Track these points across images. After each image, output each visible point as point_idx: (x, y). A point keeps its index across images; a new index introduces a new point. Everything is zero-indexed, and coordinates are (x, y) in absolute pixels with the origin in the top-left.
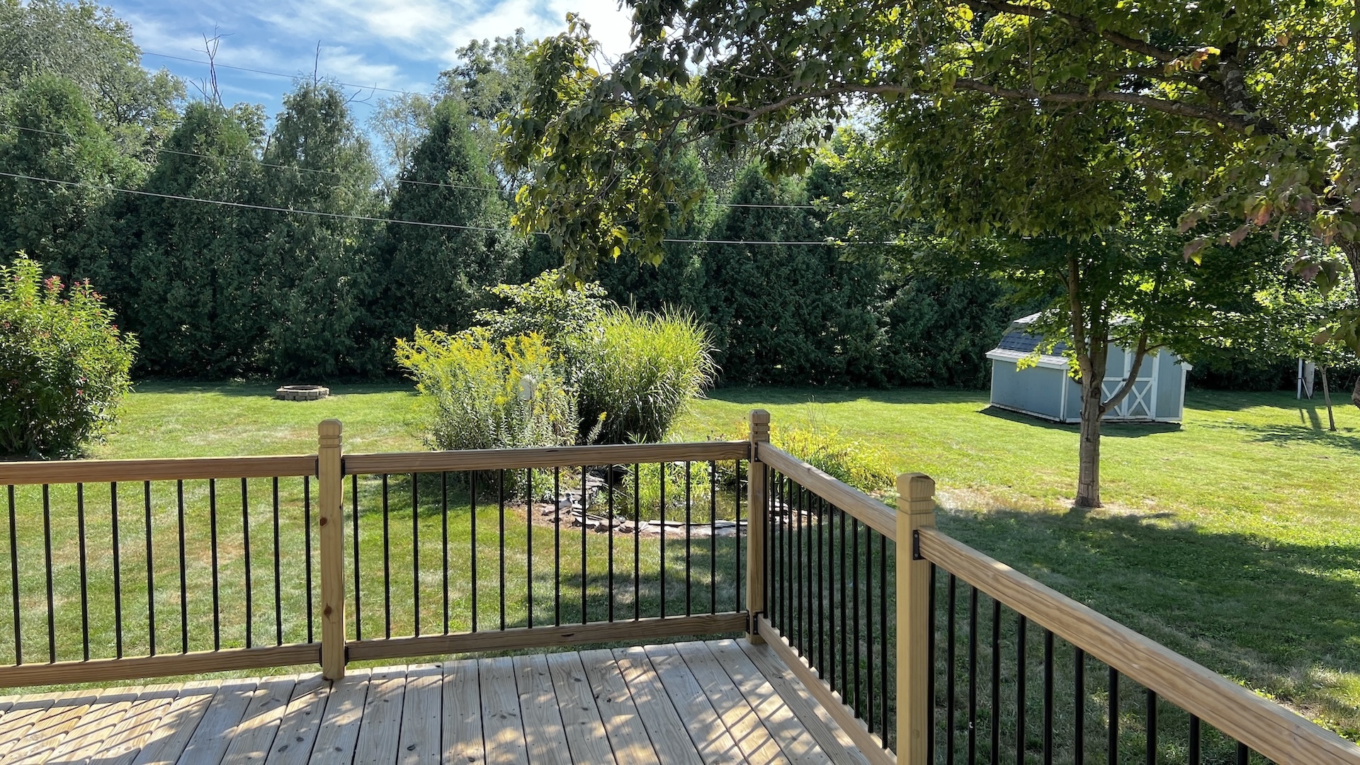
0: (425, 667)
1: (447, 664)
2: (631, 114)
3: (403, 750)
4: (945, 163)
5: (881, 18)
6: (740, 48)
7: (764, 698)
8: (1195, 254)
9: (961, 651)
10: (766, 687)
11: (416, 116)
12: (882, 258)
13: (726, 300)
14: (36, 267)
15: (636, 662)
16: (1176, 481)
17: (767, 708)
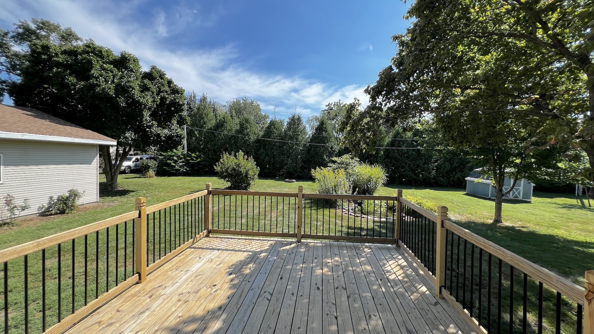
0: (318, 242)
1: (323, 242)
2: (368, 119)
3: (314, 258)
4: (452, 128)
5: (434, 93)
6: (396, 102)
7: (400, 259)
8: (531, 152)
9: (455, 257)
10: (400, 257)
11: (316, 120)
12: (434, 152)
13: (390, 162)
14: (243, 153)
15: (366, 247)
16: (529, 218)
17: (400, 262)
